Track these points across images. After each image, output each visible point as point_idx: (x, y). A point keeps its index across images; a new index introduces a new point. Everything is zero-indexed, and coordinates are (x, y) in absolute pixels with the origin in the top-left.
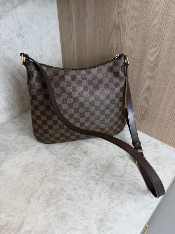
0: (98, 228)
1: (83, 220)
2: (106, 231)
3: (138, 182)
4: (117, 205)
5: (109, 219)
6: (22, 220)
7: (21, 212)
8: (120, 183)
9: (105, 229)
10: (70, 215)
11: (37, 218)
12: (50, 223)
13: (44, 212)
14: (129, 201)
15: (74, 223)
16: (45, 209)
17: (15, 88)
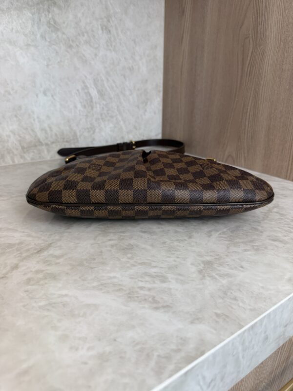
0: (200, 272)
1: (169, 257)
2: (217, 276)
4: (246, 250)
5: (228, 264)
6: (50, 243)
8: (253, 228)
9: (216, 274)
10: (143, 249)
11: (78, 244)
12: (101, 252)
13: (95, 239)
14: (272, 249)
15: (149, 258)
16: (96, 237)
17: (85, 107)
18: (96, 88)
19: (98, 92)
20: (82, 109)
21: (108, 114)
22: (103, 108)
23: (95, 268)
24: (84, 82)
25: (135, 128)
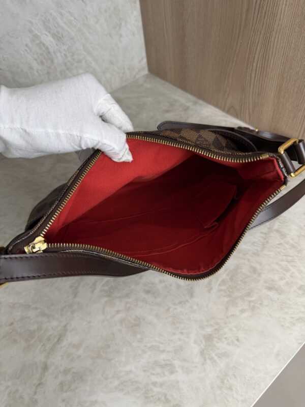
0: (202, 353)
1: (174, 334)
2: (216, 358)
3: (290, 267)
4: (243, 311)
5: (226, 336)
6: (65, 324)
7: (62, 310)
8: (252, 267)
9: (216, 355)
10: (150, 323)
11: (90, 322)
12: (113, 334)
13: (103, 313)
14: (267, 306)
15: (157, 339)
16: (104, 308)
17: (42, 63)
18: (49, 32)
19: (53, 38)
20: (40, 68)
21: (74, 60)
22: (65, 55)
23: (112, 359)
24: (31, 31)
25: (112, 63)
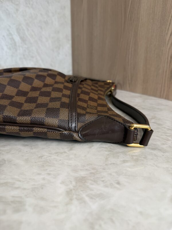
0: (69, 193)
1: (39, 174)
2: (87, 199)
3: (170, 139)
9: (87, 196)
15: (16, 177)
18: (19, 35)
19: (20, 39)
20: (8, 51)
21: (29, 55)
22: (25, 50)
